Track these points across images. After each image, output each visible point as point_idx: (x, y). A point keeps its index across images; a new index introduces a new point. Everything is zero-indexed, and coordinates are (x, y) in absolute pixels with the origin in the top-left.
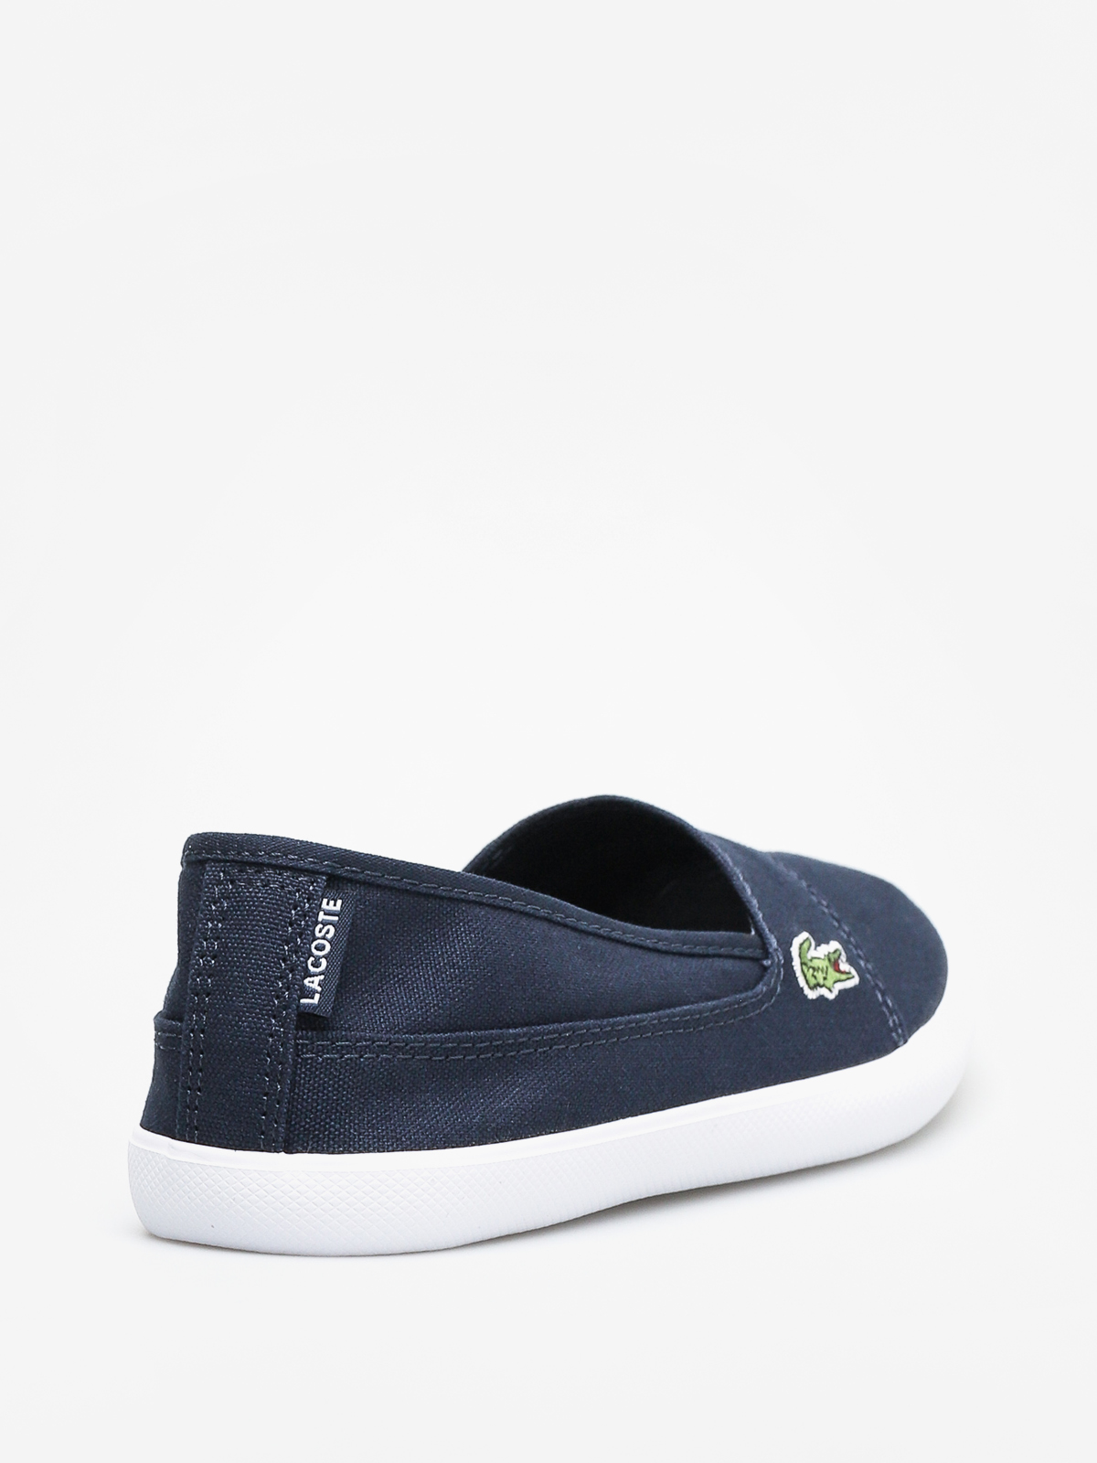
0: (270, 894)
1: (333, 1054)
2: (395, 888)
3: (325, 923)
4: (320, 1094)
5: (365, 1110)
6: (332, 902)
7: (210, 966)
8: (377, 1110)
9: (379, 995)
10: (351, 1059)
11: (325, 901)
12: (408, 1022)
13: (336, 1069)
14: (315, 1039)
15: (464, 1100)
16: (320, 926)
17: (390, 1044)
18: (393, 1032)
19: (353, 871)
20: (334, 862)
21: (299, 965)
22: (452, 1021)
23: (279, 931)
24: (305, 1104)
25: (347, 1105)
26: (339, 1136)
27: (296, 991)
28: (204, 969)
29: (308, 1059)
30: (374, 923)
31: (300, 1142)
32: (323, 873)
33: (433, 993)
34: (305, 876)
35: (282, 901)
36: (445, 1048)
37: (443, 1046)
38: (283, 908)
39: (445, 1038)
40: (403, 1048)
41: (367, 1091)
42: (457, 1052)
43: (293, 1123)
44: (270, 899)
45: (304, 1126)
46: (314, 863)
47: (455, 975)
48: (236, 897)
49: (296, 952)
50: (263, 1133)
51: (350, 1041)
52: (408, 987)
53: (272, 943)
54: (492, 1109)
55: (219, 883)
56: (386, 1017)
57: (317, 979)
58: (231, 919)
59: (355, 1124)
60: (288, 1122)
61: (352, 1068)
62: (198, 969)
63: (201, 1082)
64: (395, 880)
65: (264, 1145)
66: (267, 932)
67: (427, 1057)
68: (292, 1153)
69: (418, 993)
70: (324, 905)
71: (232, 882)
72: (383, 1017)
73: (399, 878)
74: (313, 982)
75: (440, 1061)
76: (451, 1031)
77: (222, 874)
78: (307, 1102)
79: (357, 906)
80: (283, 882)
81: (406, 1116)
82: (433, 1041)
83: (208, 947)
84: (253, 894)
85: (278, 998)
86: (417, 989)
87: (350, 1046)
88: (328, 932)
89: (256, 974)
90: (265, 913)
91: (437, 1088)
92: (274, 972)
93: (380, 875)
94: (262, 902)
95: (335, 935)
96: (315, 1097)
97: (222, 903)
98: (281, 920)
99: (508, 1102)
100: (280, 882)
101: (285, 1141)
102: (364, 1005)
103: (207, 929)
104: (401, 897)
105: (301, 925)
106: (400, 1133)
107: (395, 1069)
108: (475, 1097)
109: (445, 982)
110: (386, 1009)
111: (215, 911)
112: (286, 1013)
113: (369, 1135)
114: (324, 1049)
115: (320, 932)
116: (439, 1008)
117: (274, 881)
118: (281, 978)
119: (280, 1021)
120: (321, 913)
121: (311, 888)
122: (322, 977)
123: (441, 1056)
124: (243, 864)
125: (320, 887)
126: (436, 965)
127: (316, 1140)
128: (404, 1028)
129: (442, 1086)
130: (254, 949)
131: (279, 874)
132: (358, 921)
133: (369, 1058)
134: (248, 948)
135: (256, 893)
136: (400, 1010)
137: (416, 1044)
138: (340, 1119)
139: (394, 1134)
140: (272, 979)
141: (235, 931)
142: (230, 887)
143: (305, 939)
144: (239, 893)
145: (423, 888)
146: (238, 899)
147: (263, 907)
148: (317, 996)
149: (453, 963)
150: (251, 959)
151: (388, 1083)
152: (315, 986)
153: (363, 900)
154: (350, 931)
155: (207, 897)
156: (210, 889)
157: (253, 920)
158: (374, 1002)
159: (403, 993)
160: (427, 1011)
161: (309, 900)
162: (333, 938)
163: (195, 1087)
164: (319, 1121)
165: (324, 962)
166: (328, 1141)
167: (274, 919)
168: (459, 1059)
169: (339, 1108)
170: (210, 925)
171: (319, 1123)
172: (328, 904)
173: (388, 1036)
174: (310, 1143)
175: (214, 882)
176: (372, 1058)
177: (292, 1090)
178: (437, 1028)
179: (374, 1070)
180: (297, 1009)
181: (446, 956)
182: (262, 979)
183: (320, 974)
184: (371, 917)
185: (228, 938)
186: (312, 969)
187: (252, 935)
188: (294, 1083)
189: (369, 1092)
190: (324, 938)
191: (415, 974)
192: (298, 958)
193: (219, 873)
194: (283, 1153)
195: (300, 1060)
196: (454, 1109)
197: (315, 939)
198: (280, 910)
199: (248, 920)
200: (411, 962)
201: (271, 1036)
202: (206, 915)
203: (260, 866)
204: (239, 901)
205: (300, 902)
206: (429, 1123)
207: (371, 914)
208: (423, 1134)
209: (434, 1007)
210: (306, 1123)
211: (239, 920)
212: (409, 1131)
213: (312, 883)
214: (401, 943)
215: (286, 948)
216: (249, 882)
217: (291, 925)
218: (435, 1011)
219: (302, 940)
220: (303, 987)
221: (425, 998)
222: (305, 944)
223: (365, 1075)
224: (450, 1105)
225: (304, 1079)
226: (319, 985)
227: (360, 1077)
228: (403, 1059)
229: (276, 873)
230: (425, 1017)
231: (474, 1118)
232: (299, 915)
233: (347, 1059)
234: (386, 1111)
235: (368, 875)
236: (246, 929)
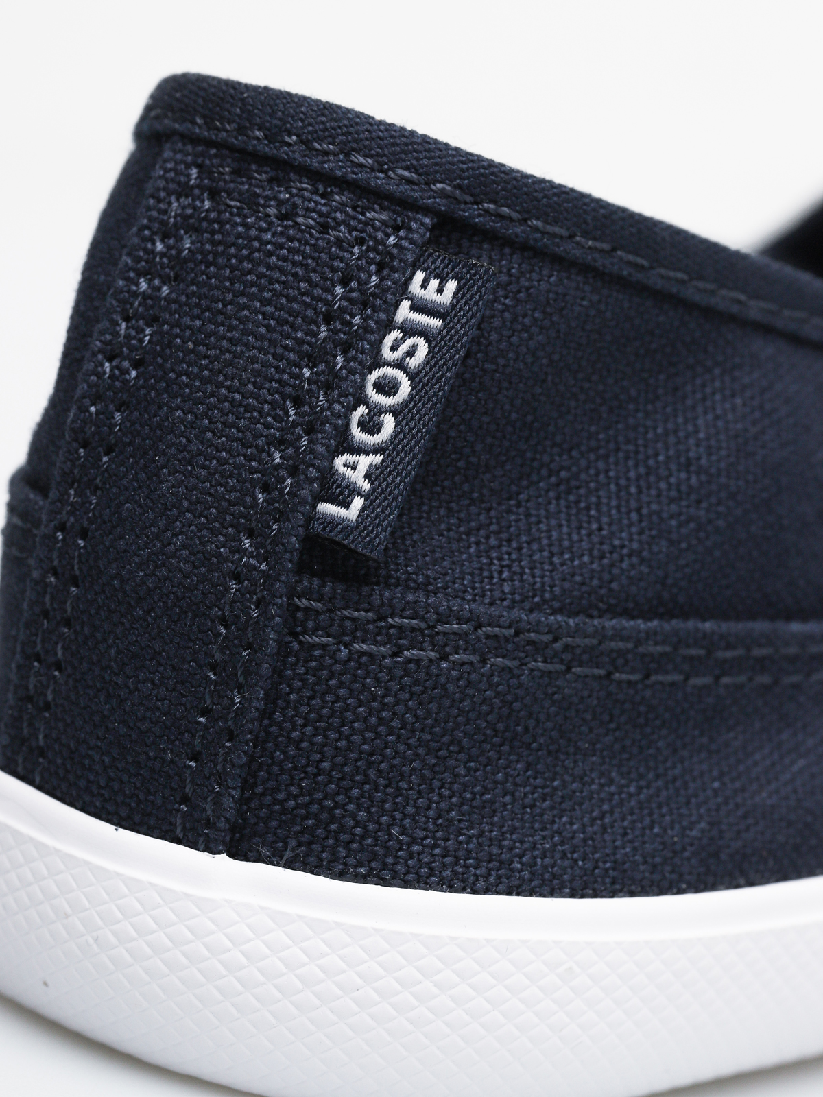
0: (291, 239)
1: (376, 643)
2: (595, 269)
3: (409, 330)
4: (332, 735)
5: (436, 783)
6: (434, 283)
7: (125, 382)
8: (465, 786)
9: (509, 511)
10: (418, 661)
11: (419, 276)
12: (567, 585)
13: (377, 680)
14: (339, 603)
15: (675, 779)
16: (396, 334)
17: (517, 634)
18: (527, 605)
19: (501, 217)
20: (460, 187)
21: (326, 421)
22: (666, 595)
23: (296, 330)
24: (292, 751)
25: (392, 767)
26: (363, 837)
27: (311, 481)
28: (110, 387)
29: (313, 646)
30: (532, 344)
31: (270, 838)
32: (426, 210)
33: (631, 525)
34: (383, 208)
35: (316, 260)
36: (644, 655)
37: (641, 649)
38: (315, 277)
39: (647, 633)
40: (547, 646)
41: (446, 739)
42: (670, 667)
43: (259, 789)
44: (289, 250)
45: (281, 802)
46: (409, 182)
47: (690, 487)
48: (213, 233)
49: (328, 387)
50: (185, 800)
51: (423, 619)
52: (577, 502)
53: (274, 356)
54: (737, 806)
55: (184, 190)
56: (515, 568)
57: (364, 462)
58: (193, 283)
59: (405, 816)
60: (246, 786)
61: (417, 682)
62: (96, 385)
63: (65, 648)
64: (596, 249)
65: (184, 829)
66: (268, 327)
67: (602, 672)
68: (247, 860)
69: (598, 520)
70: (415, 287)
71: (214, 194)
72: (509, 566)
73: (606, 246)
74: (354, 468)
75: (629, 682)
76: (661, 616)
77: (194, 172)
78: (298, 749)
79: (496, 300)
80: (327, 215)
81: (533, 806)
82: (618, 635)
83: (128, 337)
84: (253, 232)
85: (266, 489)
86: (598, 510)
87: (421, 630)
88: (411, 353)
89: (225, 424)
90: (272, 281)
91: (617, 747)
92: (267, 426)
93: (564, 232)
94: (270, 254)
95: (427, 362)
96: (319, 739)
97: (180, 239)
98: (307, 305)
99: (777, 791)
100: (321, 214)
101: (233, 829)
102: (468, 534)
103: (135, 294)
104: (605, 292)
105: (350, 324)
106: (511, 849)
107: (521, 692)
108: (702, 774)
109: (664, 500)
110: (520, 549)
111: (163, 255)
112: (280, 529)
113: (435, 846)
114: (359, 630)
115: (394, 348)
116: (642, 560)
117: (308, 209)
118: (281, 443)
119: (262, 545)
120: (406, 304)
121: (392, 240)
122: (378, 459)
123: (633, 671)
124: (246, 158)
125: (412, 242)
126: (648, 458)
127: (305, 838)
128: (554, 598)
129: (628, 742)
130: (230, 364)
131: (323, 196)
132: (494, 337)
133: (463, 664)
134: (217, 359)
135: (261, 230)
136: (552, 555)
137: (578, 641)
138: (371, 799)
139: (495, 850)
140: (261, 442)
141: (196, 311)
142: (207, 204)
143: (354, 359)
144: (222, 223)
145: (656, 278)
146: (218, 237)
147: (269, 267)
148: (358, 503)
149: (688, 459)
150: (220, 385)
151: (500, 726)
152: (358, 478)
153: (513, 288)
154: (467, 356)
155: (150, 219)
156: (159, 200)
157: (243, 294)
158: (494, 527)
159: (563, 516)
160: (612, 565)
161: (381, 267)
162: (421, 368)
163: (51, 659)
164: (320, 796)
165: (389, 423)
166: (335, 847)
167: (290, 299)
168: (673, 684)
169: (372, 773)
170: (144, 285)
171: (320, 802)
172: (424, 285)
173: (516, 613)
174: (293, 843)
175: (172, 186)
176: (471, 663)
177: (265, 714)
178: (631, 605)
179: (470, 691)
180: (306, 526)
181: (672, 440)
182: (236, 440)
183: (376, 450)
184: (526, 329)
185: (177, 324)
186: (358, 435)
187: (231, 328)
188: (272, 698)
189: (452, 743)
190: (399, 365)
191: (597, 474)
192: (330, 402)
193: (188, 166)
194: (224, 856)
195: (296, 646)
196: (649, 800)
197: (379, 363)
198: (309, 282)
199: (229, 290)
200: (593, 443)
201: (237, 577)
202: (139, 260)
203: (282, 169)
204: (220, 243)
205: (360, 269)
206: (583, 829)
207: (527, 321)
208: (564, 855)
209: (630, 556)
210: (290, 796)
211: (211, 288)
212: (534, 848)
213: (397, 229)
214: (582, 397)
215: (307, 372)
216: (251, 202)
217: (328, 320)
218: (632, 566)
219: (347, 361)
220: (328, 474)
221: (612, 534)
222: (352, 372)
223: (447, 702)
224: (640, 789)
225: (299, 691)
226: (368, 476)
227: (433, 706)
228: (544, 673)
229: (316, 192)
230: (606, 577)
231: (691, 826)
232: (350, 300)
233: (410, 661)
234: (486, 790)
235: (536, 229)
236: (220, 312)
